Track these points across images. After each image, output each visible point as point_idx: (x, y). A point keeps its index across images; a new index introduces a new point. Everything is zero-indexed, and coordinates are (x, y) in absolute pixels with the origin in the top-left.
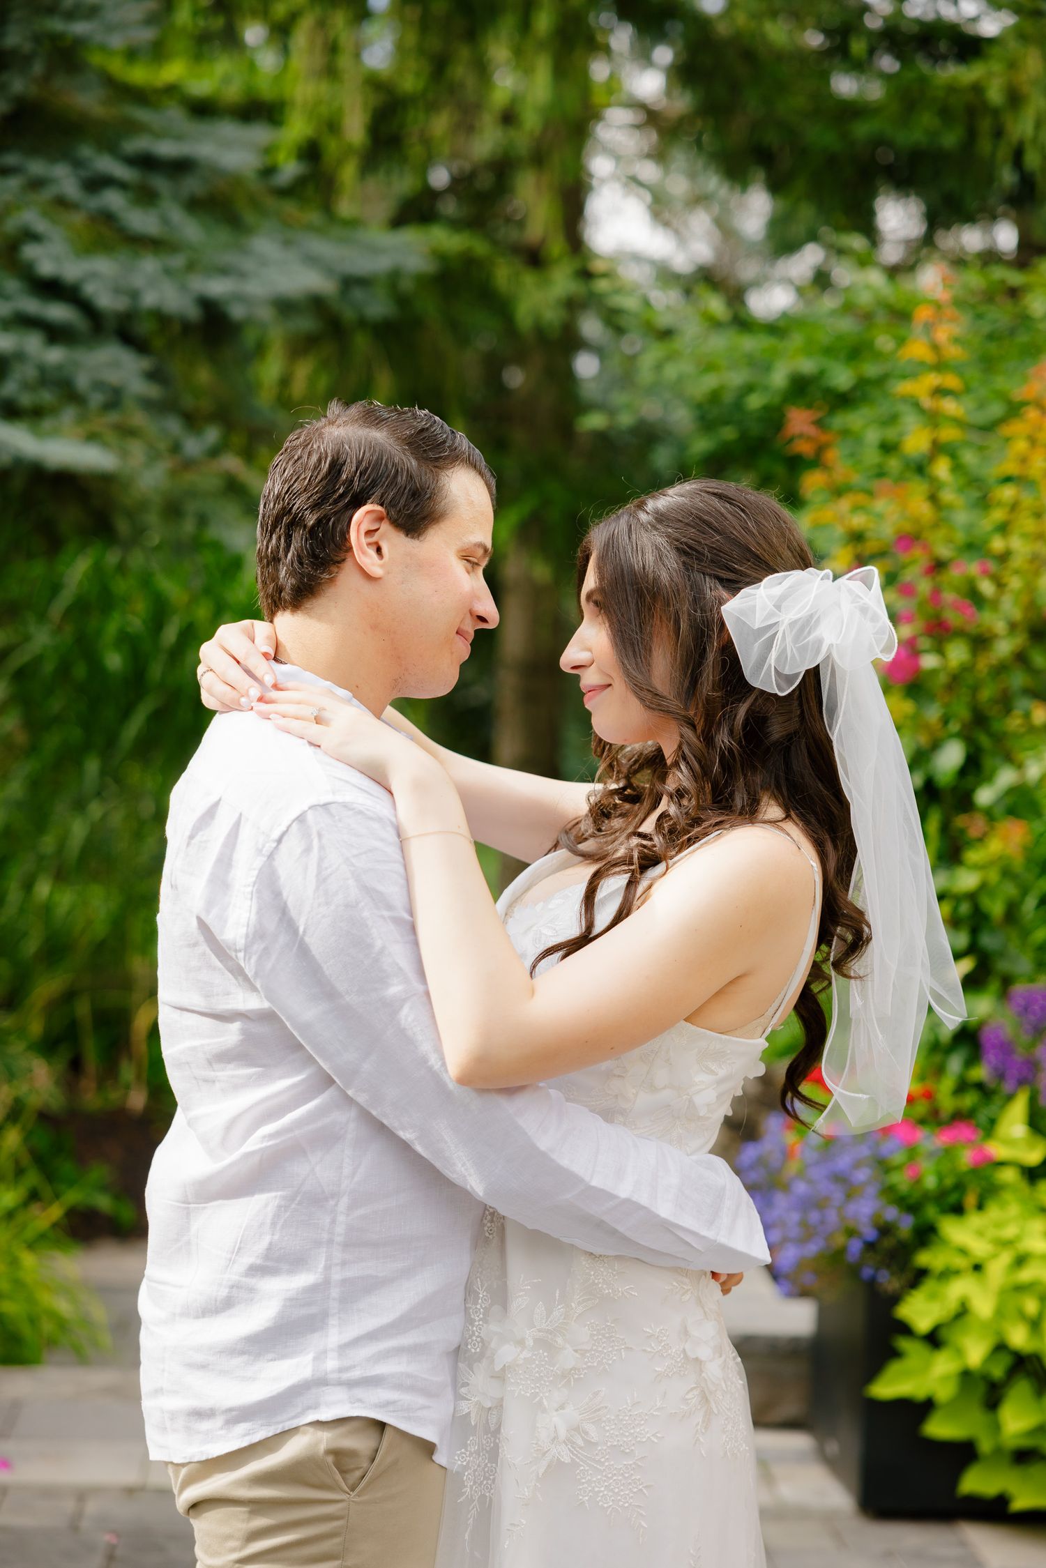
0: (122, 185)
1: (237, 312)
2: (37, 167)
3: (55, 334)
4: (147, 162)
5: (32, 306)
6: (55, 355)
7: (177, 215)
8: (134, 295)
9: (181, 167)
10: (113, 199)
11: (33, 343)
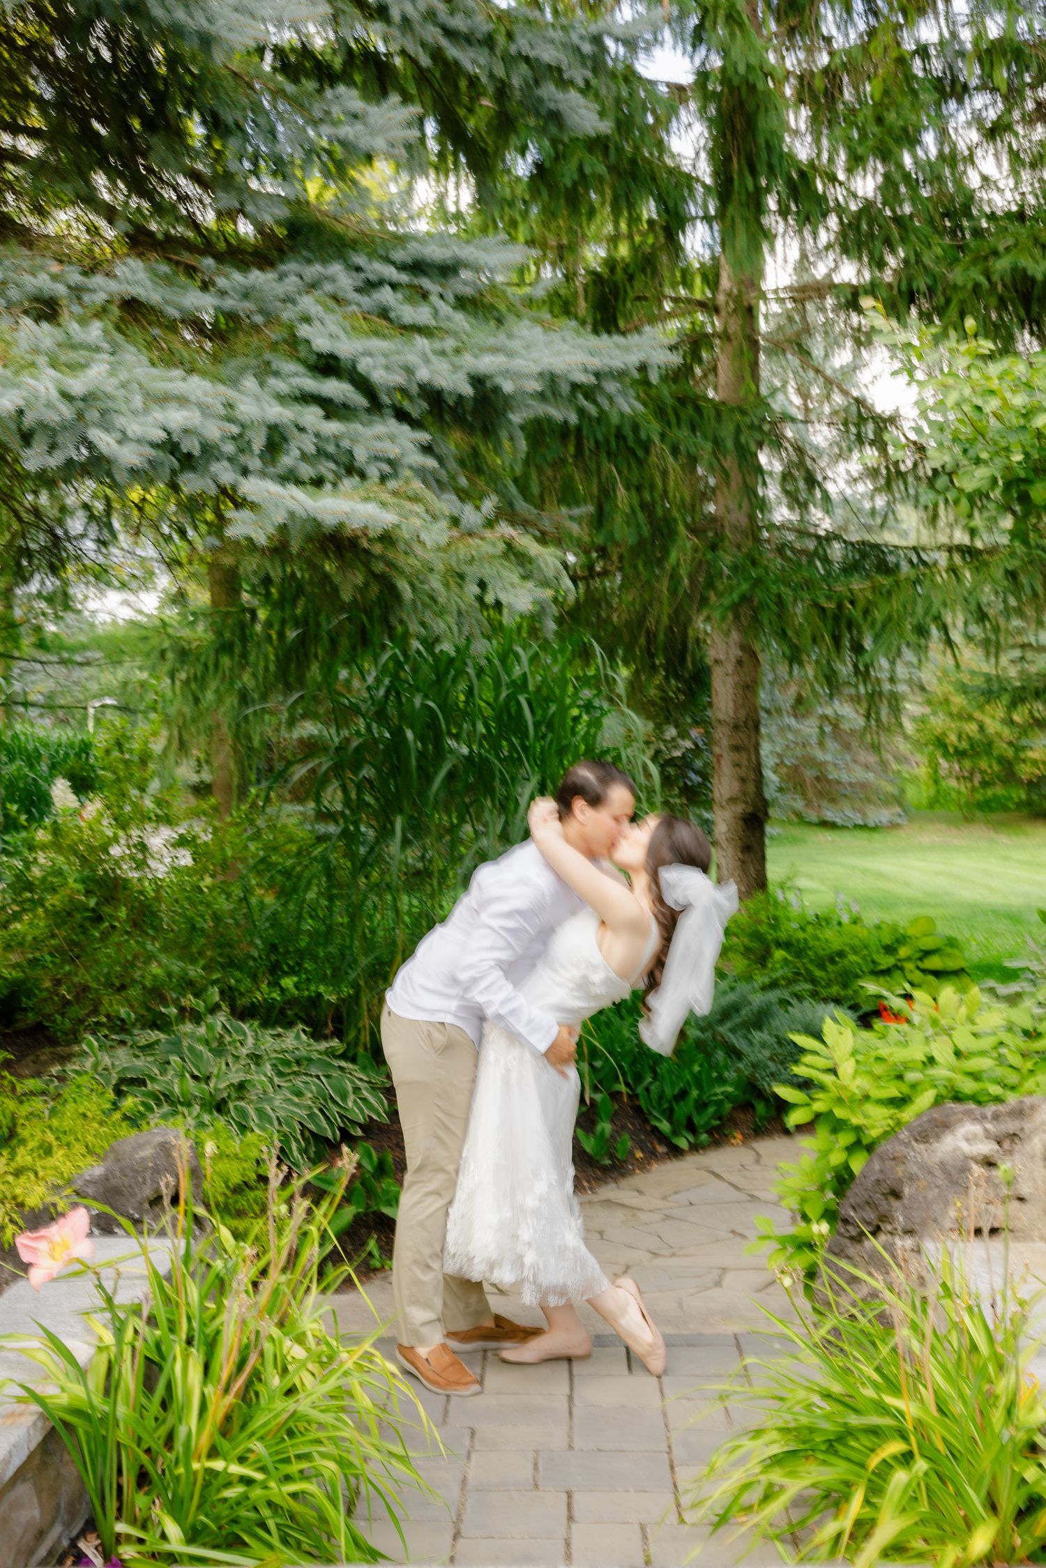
0: (394, 286)
1: (508, 387)
2: (316, 269)
3: (331, 409)
4: (417, 267)
5: (311, 384)
6: (333, 427)
7: (445, 309)
8: (409, 371)
9: (447, 270)
10: (386, 295)
11: (312, 416)
